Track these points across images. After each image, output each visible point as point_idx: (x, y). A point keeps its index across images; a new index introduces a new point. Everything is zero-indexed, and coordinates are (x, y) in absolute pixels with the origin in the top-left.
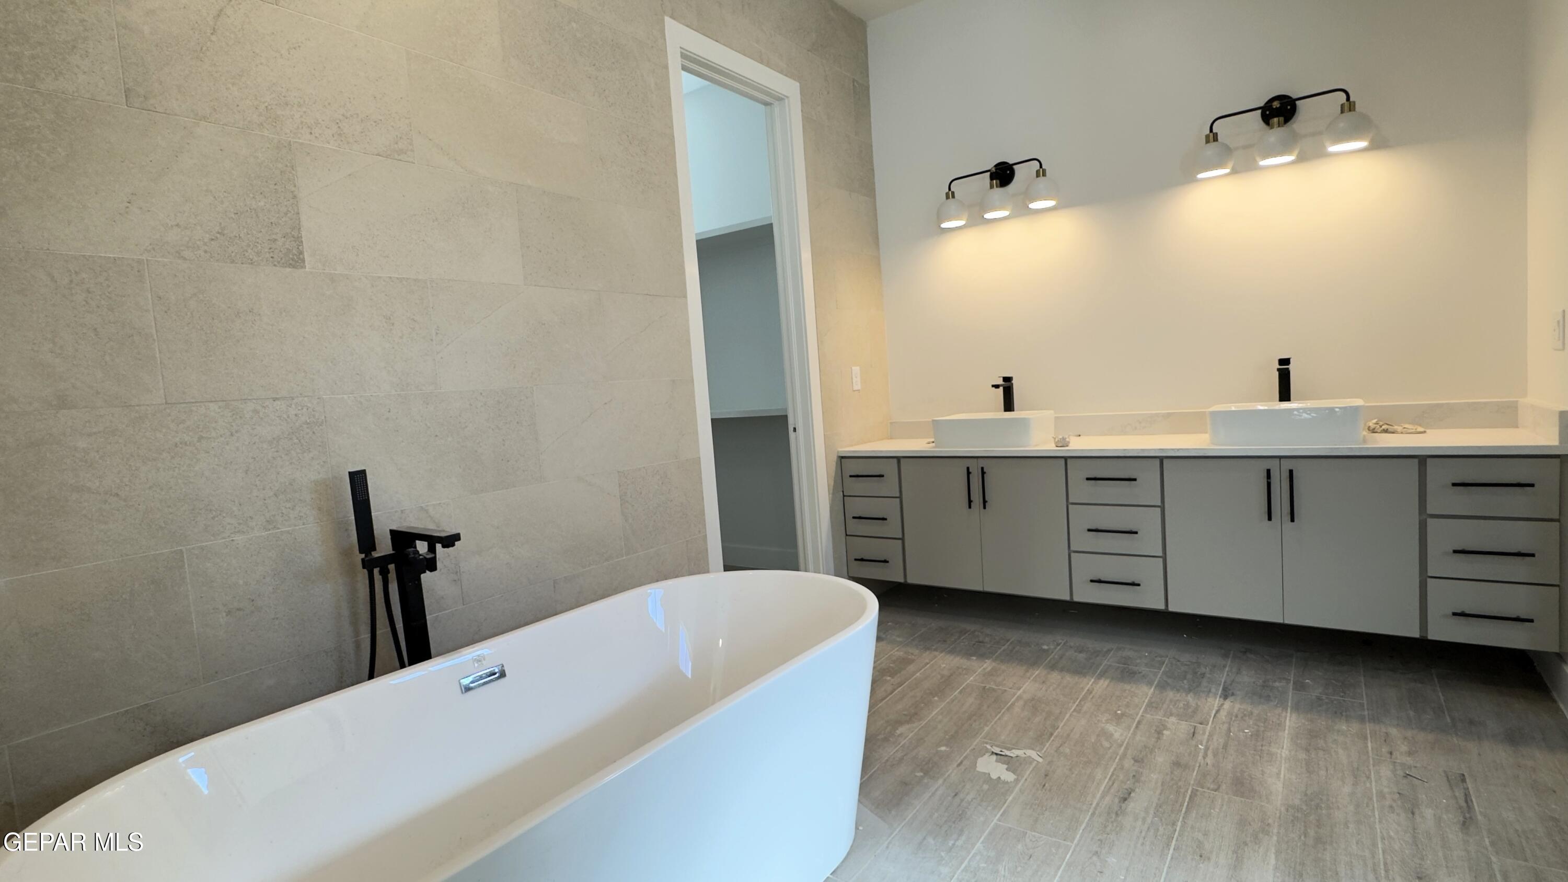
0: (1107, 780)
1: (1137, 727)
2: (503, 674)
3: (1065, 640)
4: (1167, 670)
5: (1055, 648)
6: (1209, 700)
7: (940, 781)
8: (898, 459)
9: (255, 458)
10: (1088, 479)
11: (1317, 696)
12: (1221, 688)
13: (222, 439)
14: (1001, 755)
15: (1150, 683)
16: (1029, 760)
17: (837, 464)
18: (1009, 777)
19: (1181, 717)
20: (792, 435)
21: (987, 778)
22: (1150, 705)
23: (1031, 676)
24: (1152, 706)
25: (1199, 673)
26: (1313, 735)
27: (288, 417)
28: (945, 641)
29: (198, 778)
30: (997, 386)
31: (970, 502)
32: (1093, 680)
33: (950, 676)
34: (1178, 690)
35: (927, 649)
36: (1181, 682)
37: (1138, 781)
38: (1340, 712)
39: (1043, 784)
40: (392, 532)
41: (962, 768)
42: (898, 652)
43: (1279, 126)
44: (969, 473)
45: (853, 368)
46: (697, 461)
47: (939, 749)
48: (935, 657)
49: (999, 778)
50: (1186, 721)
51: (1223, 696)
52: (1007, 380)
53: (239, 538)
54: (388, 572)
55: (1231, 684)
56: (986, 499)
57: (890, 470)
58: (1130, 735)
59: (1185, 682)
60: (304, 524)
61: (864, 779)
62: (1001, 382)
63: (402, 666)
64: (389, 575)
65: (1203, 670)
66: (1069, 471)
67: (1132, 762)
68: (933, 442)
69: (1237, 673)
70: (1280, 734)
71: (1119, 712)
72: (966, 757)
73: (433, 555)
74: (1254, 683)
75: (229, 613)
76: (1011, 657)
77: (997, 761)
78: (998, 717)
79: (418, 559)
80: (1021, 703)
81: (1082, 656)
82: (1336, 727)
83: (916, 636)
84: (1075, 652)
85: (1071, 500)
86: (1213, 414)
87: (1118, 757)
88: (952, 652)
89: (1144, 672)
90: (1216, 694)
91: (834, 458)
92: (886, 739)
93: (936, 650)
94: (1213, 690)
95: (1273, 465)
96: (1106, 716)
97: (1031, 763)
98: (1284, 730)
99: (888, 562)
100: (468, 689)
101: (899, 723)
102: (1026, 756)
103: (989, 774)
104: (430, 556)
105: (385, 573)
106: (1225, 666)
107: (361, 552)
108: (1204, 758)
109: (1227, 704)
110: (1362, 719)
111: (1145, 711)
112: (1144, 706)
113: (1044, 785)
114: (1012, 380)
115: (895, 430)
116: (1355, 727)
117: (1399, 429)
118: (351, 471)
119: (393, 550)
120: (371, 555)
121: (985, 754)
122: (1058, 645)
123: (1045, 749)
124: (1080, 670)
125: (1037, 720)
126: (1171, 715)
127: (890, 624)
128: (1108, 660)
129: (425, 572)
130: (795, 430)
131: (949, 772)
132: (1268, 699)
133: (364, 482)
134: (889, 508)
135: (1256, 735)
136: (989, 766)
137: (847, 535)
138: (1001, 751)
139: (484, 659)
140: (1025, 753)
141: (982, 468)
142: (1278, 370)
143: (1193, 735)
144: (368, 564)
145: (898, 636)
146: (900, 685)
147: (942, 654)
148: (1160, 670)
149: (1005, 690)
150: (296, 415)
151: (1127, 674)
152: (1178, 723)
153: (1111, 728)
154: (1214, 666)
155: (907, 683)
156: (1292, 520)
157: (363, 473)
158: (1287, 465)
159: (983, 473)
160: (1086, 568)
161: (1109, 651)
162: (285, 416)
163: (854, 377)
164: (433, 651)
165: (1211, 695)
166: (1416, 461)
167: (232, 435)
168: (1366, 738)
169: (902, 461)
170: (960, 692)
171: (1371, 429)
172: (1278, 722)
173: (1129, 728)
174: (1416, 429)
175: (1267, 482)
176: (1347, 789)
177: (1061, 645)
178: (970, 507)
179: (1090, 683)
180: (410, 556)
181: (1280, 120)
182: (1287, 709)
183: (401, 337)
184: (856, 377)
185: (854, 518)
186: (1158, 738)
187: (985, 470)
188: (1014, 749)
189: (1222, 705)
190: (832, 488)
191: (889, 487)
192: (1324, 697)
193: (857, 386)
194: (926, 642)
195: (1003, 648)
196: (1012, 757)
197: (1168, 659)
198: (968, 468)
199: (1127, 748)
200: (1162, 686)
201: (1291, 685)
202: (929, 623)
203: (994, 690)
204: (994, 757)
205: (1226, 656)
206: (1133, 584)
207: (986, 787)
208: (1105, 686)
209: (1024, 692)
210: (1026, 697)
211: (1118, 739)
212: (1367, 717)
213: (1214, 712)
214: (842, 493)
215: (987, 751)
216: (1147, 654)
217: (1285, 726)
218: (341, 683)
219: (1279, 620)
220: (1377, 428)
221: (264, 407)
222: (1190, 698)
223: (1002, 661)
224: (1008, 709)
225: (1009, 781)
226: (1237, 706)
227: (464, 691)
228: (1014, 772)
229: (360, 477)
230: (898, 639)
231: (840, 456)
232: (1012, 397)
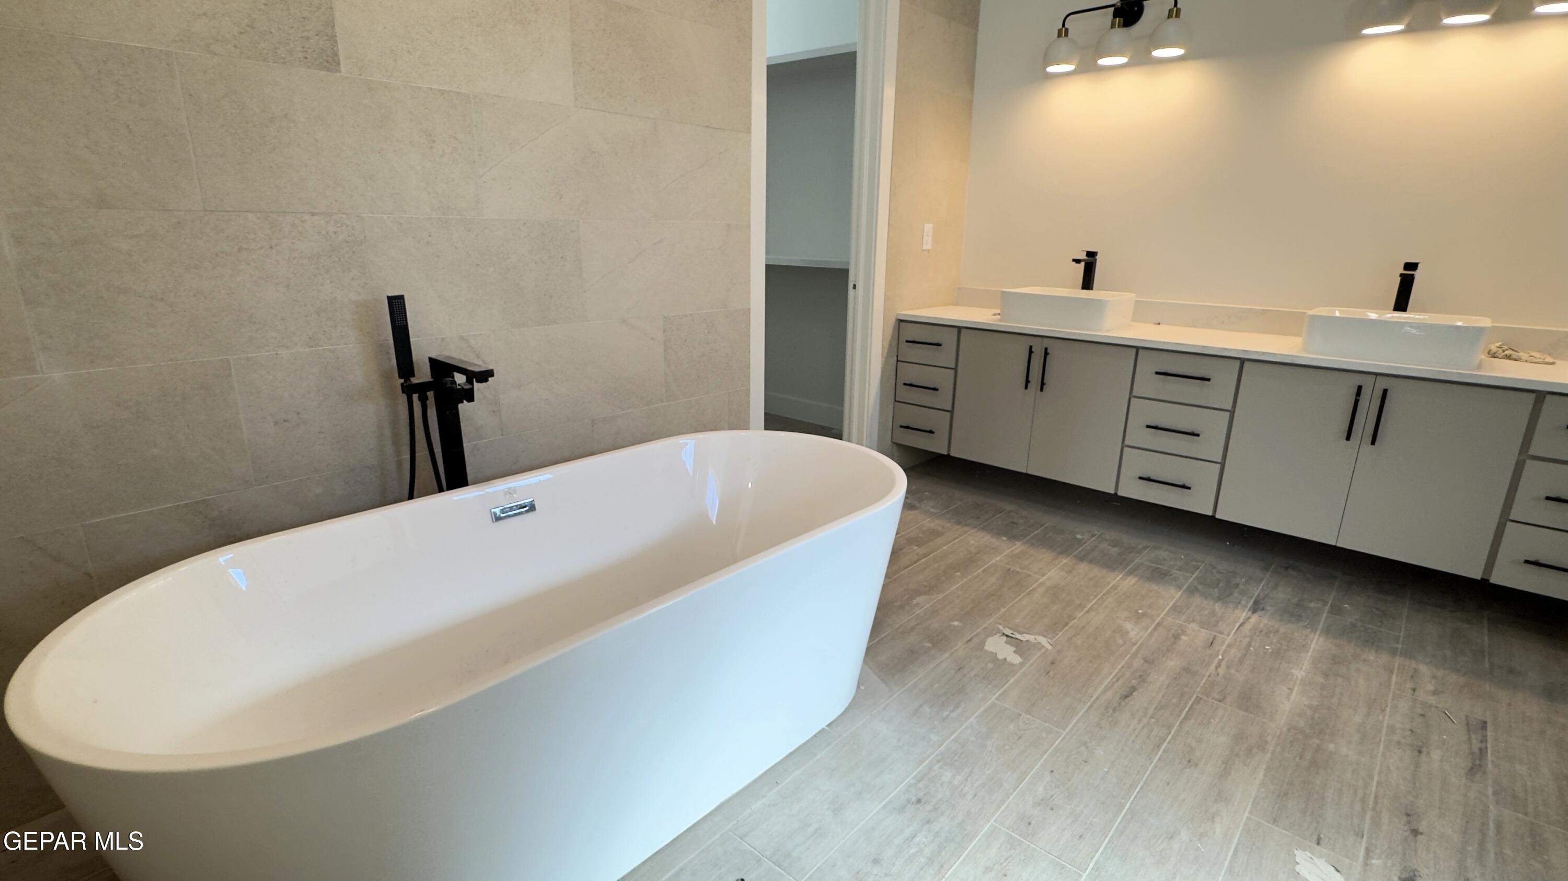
0: (1111, 676)
1: (1155, 629)
2: (532, 508)
3: (1101, 532)
4: (1200, 575)
5: (1089, 539)
6: (1236, 611)
7: (947, 655)
8: (959, 329)
9: (295, 274)
10: (1157, 373)
11: (1351, 622)
12: (1252, 601)
13: (262, 252)
14: (1012, 637)
15: (1180, 588)
16: (1038, 646)
17: (894, 327)
18: (1016, 659)
19: (1202, 625)
20: (851, 292)
21: (993, 657)
22: (1174, 608)
23: (1059, 563)
24: (1176, 610)
25: (1233, 583)
26: (1335, 661)
27: (327, 233)
28: (979, 518)
29: (238, 578)
30: (1077, 261)
31: (1027, 382)
32: (1121, 576)
33: (976, 554)
34: (1206, 598)
35: (959, 523)
36: (1212, 590)
37: (1144, 681)
38: (1372, 641)
39: (1048, 671)
40: (431, 360)
41: (971, 645)
42: (929, 523)
44: (1031, 352)
45: (926, 225)
46: (747, 313)
47: (952, 623)
48: (965, 532)
49: (1005, 659)
50: (1207, 629)
51: (1252, 609)
52: (1091, 255)
53: (283, 352)
54: (427, 399)
55: (1264, 599)
56: (1045, 381)
57: (949, 339)
58: (1146, 635)
59: (1216, 590)
60: (345, 344)
61: (872, 643)
62: (1083, 256)
63: (441, 490)
64: (428, 402)
65: (1238, 580)
66: (1138, 362)
67: (1142, 661)
68: (999, 314)
69: (1273, 589)
70: (1303, 655)
71: (1140, 611)
72: (977, 635)
73: (471, 387)
74: (1289, 600)
75: (276, 423)
76: (1044, 542)
77: (1006, 642)
78: (1016, 600)
79: (455, 388)
80: (1043, 589)
81: (1114, 551)
82: (1364, 656)
83: (950, 509)
84: (1109, 545)
85: (1134, 393)
86: (1313, 317)
87: (1129, 656)
88: (984, 529)
89: (1175, 575)
90: (1245, 606)
91: (892, 321)
92: (902, 607)
93: (967, 525)
94: (1243, 602)
96: (1126, 614)
97: (1040, 649)
98: (1308, 651)
99: (933, 433)
100: (498, 519)
101: (918, 593)
102: (1036, 641)
103: (996, 654)
104: (468, 387)
105: (423, 400)
106: (1261, 580)
107: (400, 377)
108: (1217, 668)
109: (1254, 618)
110: (1393, 653)
111: (1167, 614)
112: (1167, 610)
113: (1048, 673)
114: (1097, 255)
115: (961, 297)
116: (1384, 658)
117: (1525, 356)
118: (390, 295)
119: (432, 378)
120: (410, 380)
121: (996, 634)
122: (1093, 536)
123: (1057, 637)
124: (1110, 564)
125: (1055, 607)
126: (1193, 621)
127: (926, 493)
128: (1141, 558)
129: (463, 402)
130: (855, 287)
131: (958, 647)
132: (1299, 618)
133: (403, 308)
134: (943, 379)
135: (1277, 654)
136: (998, 646)
137: (895, 401)
138: (1012, 634)
139: (515, 493)
140: (1035, 639)
141: (1046, 349)
142: (1401, 275)
143: (1211, 644)
144: (409, 390)
145: (933, 507)
146: (925, 555)
147: (973, 531)
148: (1194, 574)
149: (1029, 575)
150: (335, 233)
151: (1159, 575)
152: (1198, 630)
153: (1128, 626)
154: (1251, 578)
155: (933, 554)
156: (1373, 443)
157: (401, 298)
158: (1382, 384)
159: (1046, 354)
160: (1137, 463)
161: (1145, 548)
162: (324, 232)
163: (925, 236)
164: (470, 478)
165: (1240, 606)
166: (1533, 396)
167: (271, 248)
168: (1391, 672)
169: (963, 331)
170: (984, 571)
171: (1492, 353)
172: (1304, 643)
173: (1147, 628)
174: (1544, 359)
175: (1356, 399)
176: (1358, 719)
177: (1096, 536)
178: (1026, 387)
179: (1118, 578)
180: (448, 386)
182: (1316, 632)
183: (442, 156)
184: (927, 235)
185: (905, 384)
186: (1174, 643)
187: (1048, 351)
188: (1027, 633)
189: (1249, 618)
190: (886, 351)
191: (945, 357)
192: (1359, 624)
193: (928, 246)
194: (960, 516)
195: (1036, 532)
196: (1022, 641)
197: (1203, 565)
198: (1031, 347)
199: (1139, 648)
200: (1191, 591)
201: (1327, 607)
202: (964, 497)
203: (1018, 573)
204: (1005, 638)
205: (1266, 569)
206: (1184, 487)
207: (990, 666)
208: (1131, 583)
209: (1049, 579)
210: (1048, 583)
211: (1133, 638)
212: (1399, 650)
213: (1238, 625)
214: (896, 357)
215: (999, 631)
216: (1183, 557)
217: (1310, 648)
218: (384, 500)
219: (1332, 542)
220: (1499, 352)
221: (302, 221)
222: (1217, 606)
223: (1032, 545)
224: (1029, 594)
225: (1014, 663)
226: (1265, 621)
227: (494, 520)
228: (1021, 656)
229: (398, 302)
230: (933, 510)
231: (899, 320)
232: (1093, 273)
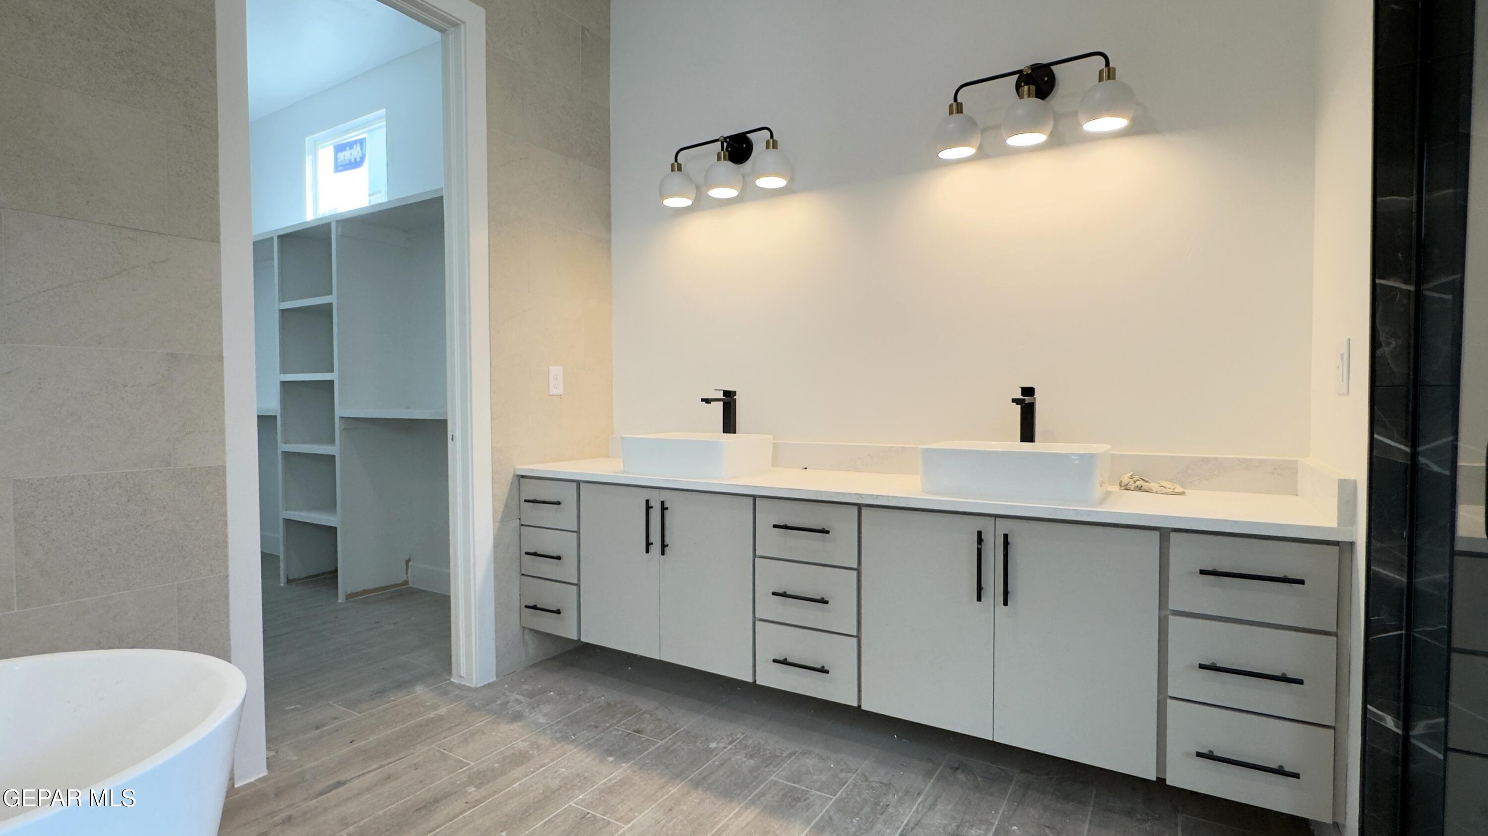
3: (746, 735)
5: (725, 747)
8: (578, 483)
10: (777, 527)
15: (808, 822)
17: (511, 484)
20: (450, 444)
23: (662, 796)
25: (882, 804)
28: (597, 726)
31: (648, 544)
32: (737, 810)
33: (554, 791)
35: (565, 739)
36: (850, 820)
43: (1029, 96)
45: (550, 367)
46: (218, 471)
55: (913, 828)
56: (666, 542)
57: (568, 495)
59: (855, 821)
62: (720, 395)
65: (889, 798)
66: (758, 514)
68: (621, 466)
69: (930, 808)
84: (746, 753)
85: (758, 553)
86: (927, 452)
89: (811, 799)
91: (510, 477)
95: (986, 526)
99: (561, 613)
114: (735, 395)
117: (1154, 486)
122: (732, 742)
124: (733, 789)
128: (778, 774)
130: (454, 439)
134: (564, 544)
137: (521, 575)
141: (663, 501)
148: (836, 794)
151: (789, 801)
154: (907, 793)
156: (1006, 604)
158: (1003, 527)
159: (663, 508)
160: (771, 642)
161: (791, 755)
163: (552, 380)
166: (1157, 534)
169: (582, 486)
171: (1123, 484)
174: (1174, 489)
175: (978, 548)
178: (647, 551)
179: (731, 815)
181: (1031, 89)
184: (554, 379)
185: (530, 553)
190: (500, 513)
191: (565, 517)
193: (557, 390)
197: (854, 777)
198: (648, 501)
200: (821, 828)
201: (991, 833)
205: (930, 774)
206: (822, 670)
208: (745, 822)
209: (633, 827)
216: (833, 765)
219: (989, 736)
220: (1130, 484)
231: (518, 475)
232: (732, 415)
